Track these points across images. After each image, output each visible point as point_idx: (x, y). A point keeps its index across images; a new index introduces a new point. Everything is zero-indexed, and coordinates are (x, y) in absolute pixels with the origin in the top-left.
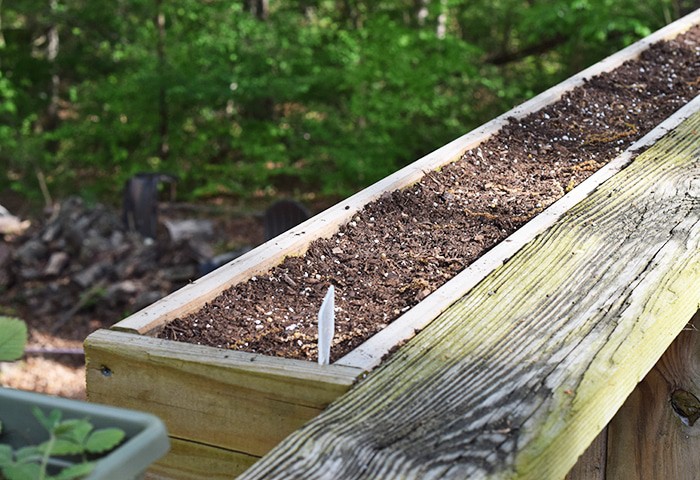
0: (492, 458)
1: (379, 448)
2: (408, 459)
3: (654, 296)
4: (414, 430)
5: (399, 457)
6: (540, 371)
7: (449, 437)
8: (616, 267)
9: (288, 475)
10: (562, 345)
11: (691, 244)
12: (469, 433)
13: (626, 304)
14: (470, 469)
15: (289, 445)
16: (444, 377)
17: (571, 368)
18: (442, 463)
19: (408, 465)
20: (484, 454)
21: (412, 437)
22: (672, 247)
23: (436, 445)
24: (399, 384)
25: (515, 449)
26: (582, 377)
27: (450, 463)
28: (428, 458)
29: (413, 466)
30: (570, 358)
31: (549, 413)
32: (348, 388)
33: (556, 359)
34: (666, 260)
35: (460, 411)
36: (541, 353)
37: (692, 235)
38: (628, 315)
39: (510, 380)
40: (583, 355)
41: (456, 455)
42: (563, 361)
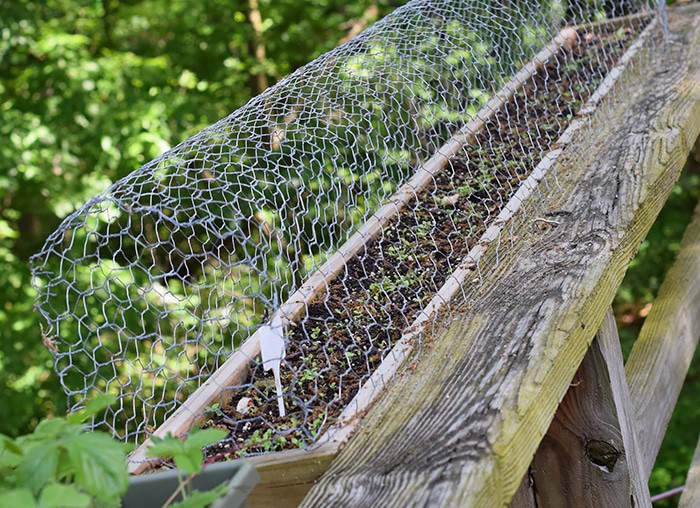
0: (474, 453)
1: (386, 473)
2: (411, 472)
3: (550, 337)
4: (405, 457)
5: (404, 473)
6: (483, 402)
7: (435, 452)
8: (508, 327)
9: (328, 504)
10: (490, 384)
11: (565, 297)
12: (449, 447)
13: (529, 347)
14: (462, 463)
15: (315, 492)
16: (408, 426)
17: (505, 394)
18: (438, 466)
19: (414, 474)
20: (468, 453)
21: (406, 461)
22: (550, 303)
23: (428, 460)
24: (376, 440)
25: (489, 445)
26: (517, 397)
27: (445, 464)
28: (427, 467)
29: (418, 474)
30: (502, 388)
31: (502, 421)
32: (336, 455)
33: (490, 393)
34: (549, 312)
35: (432, 439)
36: (476, 392)
37: (564, 290)
38: (534, 353)
39: (461, 414)
40: (511, 385)
41: (448, 459)
42: (497, 392)
